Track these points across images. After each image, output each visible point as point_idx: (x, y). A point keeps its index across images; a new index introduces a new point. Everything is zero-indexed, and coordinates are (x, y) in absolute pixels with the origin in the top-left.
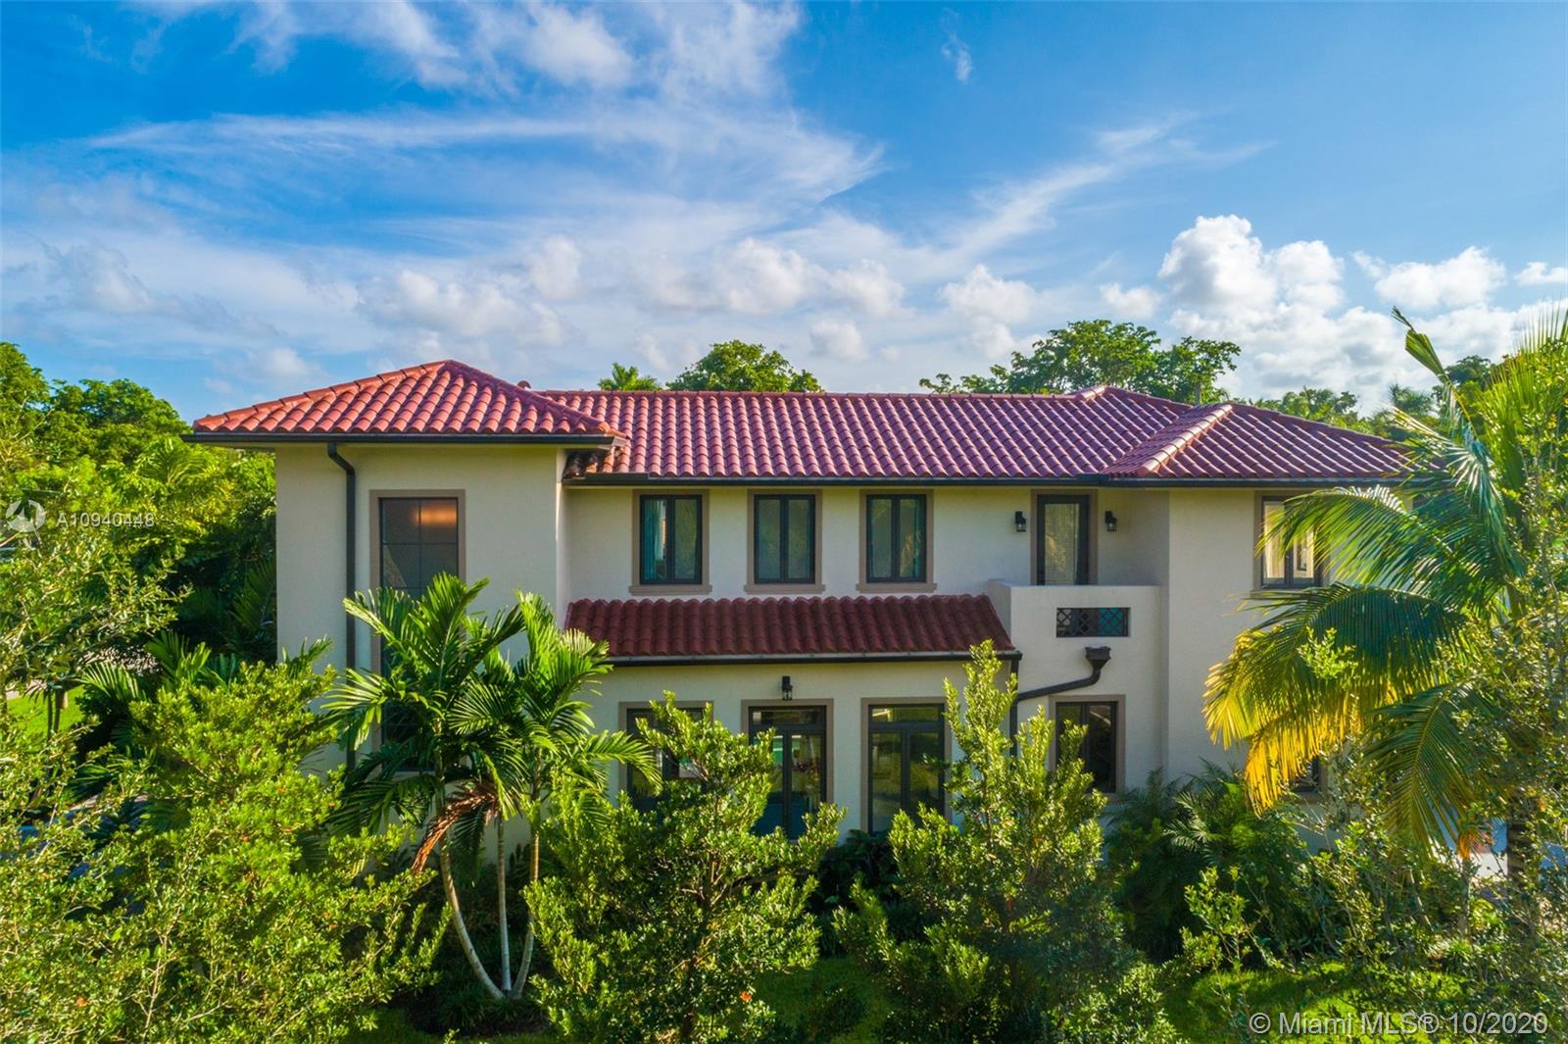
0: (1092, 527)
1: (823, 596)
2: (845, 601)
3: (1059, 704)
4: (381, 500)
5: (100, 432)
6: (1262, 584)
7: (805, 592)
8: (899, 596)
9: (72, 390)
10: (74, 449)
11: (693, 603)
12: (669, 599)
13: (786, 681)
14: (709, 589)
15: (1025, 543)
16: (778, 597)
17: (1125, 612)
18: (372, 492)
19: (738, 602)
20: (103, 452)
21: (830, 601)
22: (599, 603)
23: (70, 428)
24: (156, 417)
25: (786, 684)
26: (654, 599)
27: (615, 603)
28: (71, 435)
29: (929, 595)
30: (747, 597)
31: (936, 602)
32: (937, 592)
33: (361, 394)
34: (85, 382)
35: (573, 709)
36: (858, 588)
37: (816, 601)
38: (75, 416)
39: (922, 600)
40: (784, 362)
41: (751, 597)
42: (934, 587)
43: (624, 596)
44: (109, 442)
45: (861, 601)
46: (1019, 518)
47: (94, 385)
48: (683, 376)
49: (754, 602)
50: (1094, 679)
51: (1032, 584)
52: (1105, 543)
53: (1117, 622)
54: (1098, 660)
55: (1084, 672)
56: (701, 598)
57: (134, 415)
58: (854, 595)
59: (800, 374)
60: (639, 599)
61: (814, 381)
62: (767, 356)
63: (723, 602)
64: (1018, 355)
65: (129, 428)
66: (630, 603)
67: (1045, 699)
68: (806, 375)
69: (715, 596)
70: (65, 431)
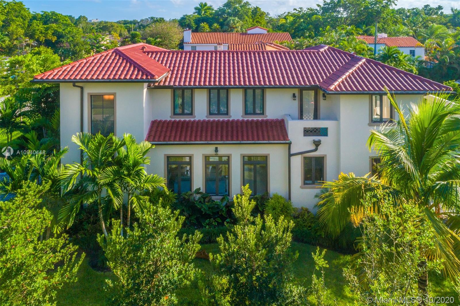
0: (318, 98)
1: (231, 119)
2: (238, 120)
3: (304, 157)
4: (91, 96)
5: (45, 26)
6: (372, 121)
7: (225, 118)
8: (255, 119)
9: (38, 14)
10: (38, 32)
11: (190, 121)
12: (182, 120)
13: (216, 148)
14: (195, 117)
15: (296, 104)
16: (216, 119)
17: (327, 129)
18: (88, 93)
19: (204, 121)
20: (46, 32)
21: (233, 121)
22: (161, 121)
23: (37, 25)
24: (62, 22)
25: (216, 150)
26: (178, 120)
27: (165, 121)
28: (37, 28)
29: (265, 119)
30: (207, 119)
31: (267, 122)
32: (268, 118)
33: (87, 62)
34: (42, 12)
35: (141, 170)
36: (242, 116)
37: (228, 121)
38: (39, 22)
39: (262, 121)
40: (250, 5)
41: (208, 119)
42: (267, 116)
43: (169, 119)
44: (48, 29)
45: (243, 121)
46: (294, 96)
47: (45, 13)
48: (218, 9)
49: (209, 121)
50: (316, 150)
51: (298, 119)
52: (322, 103)
53: (323, 132)
54: (317, 144)
55: (313, 147)
56: (192, 119)
57: (56, 21)
58: (241, 119)
59: (255, 7)
60: (173, 120)
61: (260, 9)
62: (244, 3)
63: (199, 121)
64: (325, 1)
65: (54, 25)
66: (170, 121)
67: (300, 156)
68: (257, 8)
69: (197, 119)
70: (36, 26)
